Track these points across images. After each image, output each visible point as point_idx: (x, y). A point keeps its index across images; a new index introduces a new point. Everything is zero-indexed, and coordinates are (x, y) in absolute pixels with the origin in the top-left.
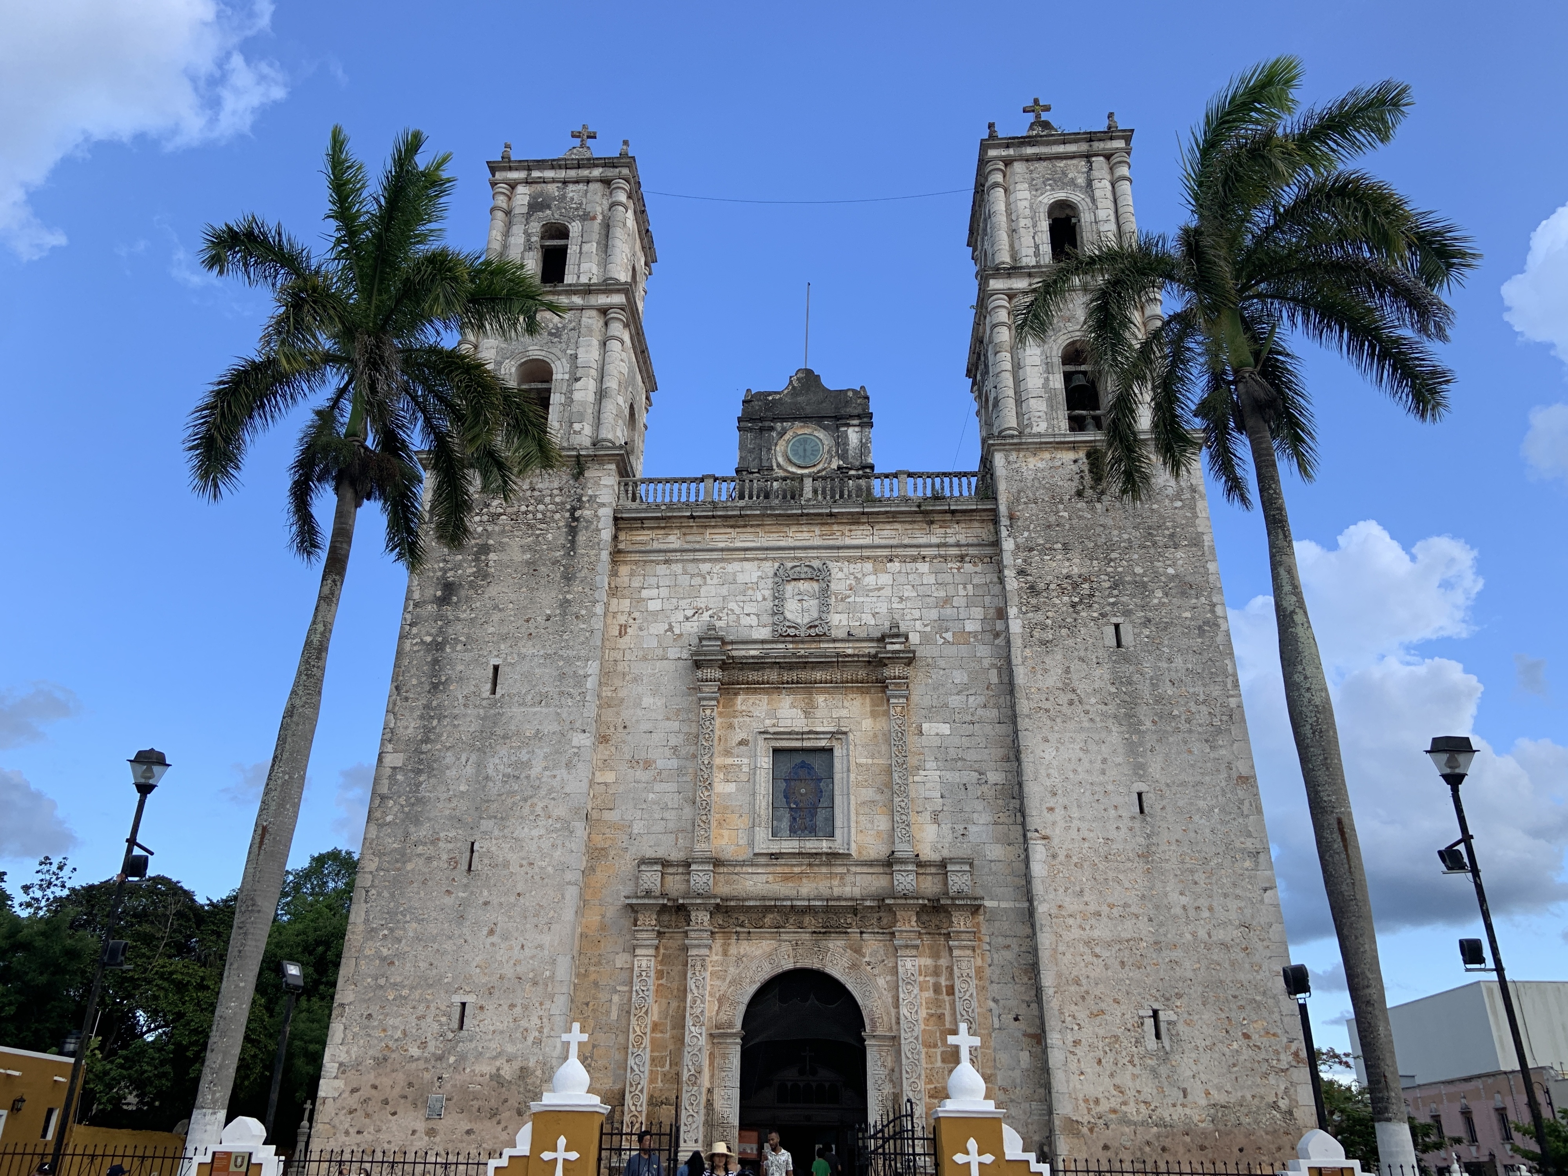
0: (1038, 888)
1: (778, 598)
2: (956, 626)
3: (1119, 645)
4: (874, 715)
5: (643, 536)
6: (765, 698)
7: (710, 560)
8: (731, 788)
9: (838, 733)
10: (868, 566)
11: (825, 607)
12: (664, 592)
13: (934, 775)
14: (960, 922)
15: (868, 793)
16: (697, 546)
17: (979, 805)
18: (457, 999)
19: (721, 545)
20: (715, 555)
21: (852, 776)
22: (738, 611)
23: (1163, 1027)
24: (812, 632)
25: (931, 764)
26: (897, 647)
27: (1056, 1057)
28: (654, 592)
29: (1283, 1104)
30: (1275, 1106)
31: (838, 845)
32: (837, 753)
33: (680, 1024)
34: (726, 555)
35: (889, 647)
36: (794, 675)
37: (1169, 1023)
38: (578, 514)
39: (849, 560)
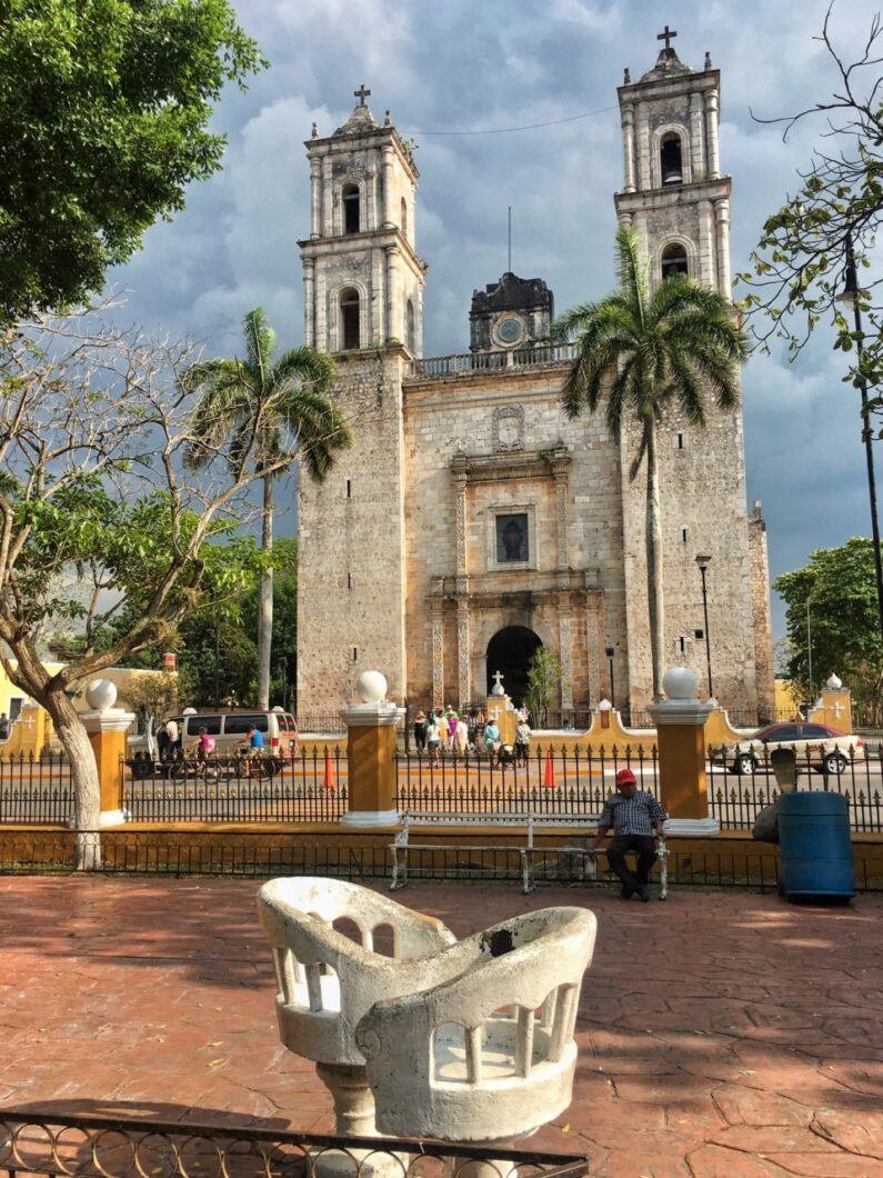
0: (628, 582)
1: (496, 429)
2: (593, 439)
3: (681, 447)
4: (549, 494)
5: (419, 396)
6: (491, 488)
7: (458, 409)
8: (475, 538)
9: (531, 505)
10: (546, 406)
11: (521, 433)
12: (433, 430)
13: (581, 525)
14: (591, 600)
15: (546, 537)
16: (450, 400)
17: (604, 540)
18: (352, 646)
19: (463, 398)
20: (460, 405)
21: (537, 528)
22: (474, 438)
23: (685, 645)
24: (515, 448)
25: (579, 519)
26: (560, 455)
27: (632, 661)
28: (427, 430)
29: (739, 677)
30: (736, 678)
31: (530, 565)
32: (529, 516)
33: (456, 654)
34: (466, 405)
35: (557, 456)
36: (505, 474)
37: (690, 643)
38: (381, 388)
39: (535, 402)
